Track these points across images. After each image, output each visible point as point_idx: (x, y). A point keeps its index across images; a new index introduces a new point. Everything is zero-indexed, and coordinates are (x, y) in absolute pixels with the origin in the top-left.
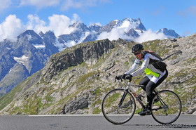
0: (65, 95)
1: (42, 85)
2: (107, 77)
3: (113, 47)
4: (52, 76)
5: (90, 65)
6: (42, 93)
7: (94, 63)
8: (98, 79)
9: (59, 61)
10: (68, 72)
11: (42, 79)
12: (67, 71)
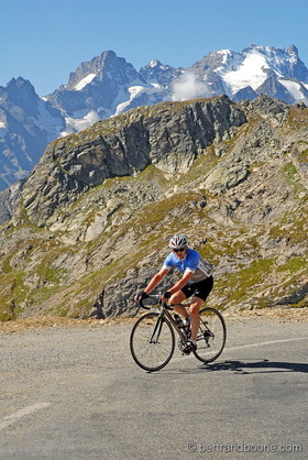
0: (98, 264)
1: (24, 233)
2: (230, 209)
3: (242, 120)
4: (53, 206)
5: (173, 174)
6: (26, 256)
7: (184, 168)
8: (202, 216)
9: (75, 161)
10: (105, 194)
11: (24, 215)
12: (102, 190)
